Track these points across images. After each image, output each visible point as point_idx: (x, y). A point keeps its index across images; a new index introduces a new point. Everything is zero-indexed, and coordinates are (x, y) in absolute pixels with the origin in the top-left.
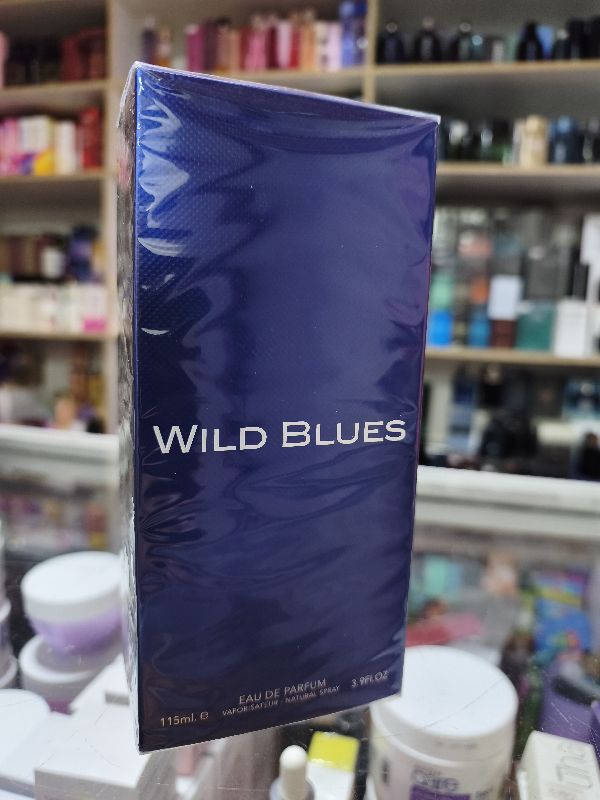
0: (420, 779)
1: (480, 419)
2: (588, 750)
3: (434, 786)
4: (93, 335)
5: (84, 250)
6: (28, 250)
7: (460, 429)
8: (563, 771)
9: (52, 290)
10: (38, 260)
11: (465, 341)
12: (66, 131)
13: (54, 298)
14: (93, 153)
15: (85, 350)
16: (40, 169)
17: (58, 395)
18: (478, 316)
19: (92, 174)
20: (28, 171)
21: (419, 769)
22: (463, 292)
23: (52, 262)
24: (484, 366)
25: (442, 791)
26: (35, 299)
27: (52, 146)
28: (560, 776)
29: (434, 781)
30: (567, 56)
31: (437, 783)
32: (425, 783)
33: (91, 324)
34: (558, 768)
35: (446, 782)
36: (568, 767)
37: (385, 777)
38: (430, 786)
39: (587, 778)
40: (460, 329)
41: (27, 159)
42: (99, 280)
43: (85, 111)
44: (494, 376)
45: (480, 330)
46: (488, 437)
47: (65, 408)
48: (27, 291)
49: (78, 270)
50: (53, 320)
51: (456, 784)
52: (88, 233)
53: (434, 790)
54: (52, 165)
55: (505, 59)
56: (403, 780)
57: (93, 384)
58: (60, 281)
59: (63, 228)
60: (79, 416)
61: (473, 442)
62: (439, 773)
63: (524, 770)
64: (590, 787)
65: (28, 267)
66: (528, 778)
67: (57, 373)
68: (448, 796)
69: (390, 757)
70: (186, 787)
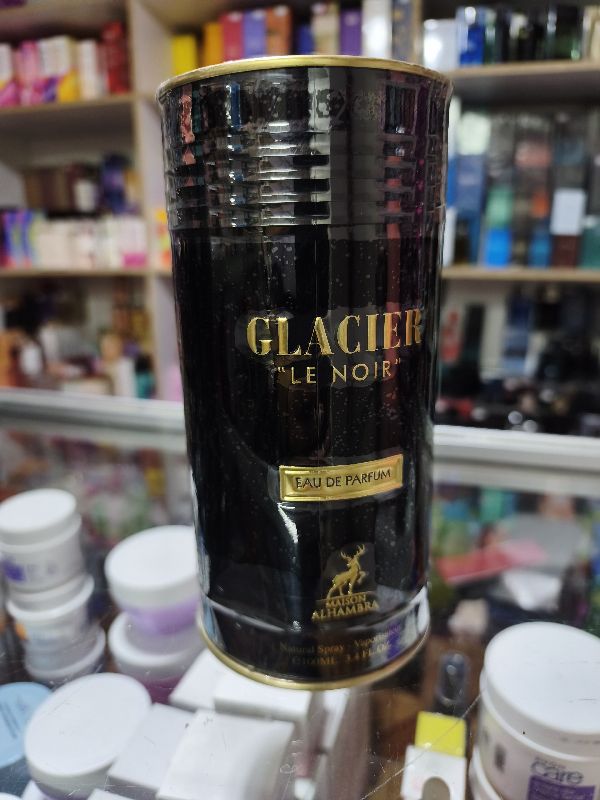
0: (540, 770)
1: (538, 342)
3: (557, 778)
4: (134, 270)
5: (117, 179)
6: (60, 183)
7: (515, 352)
9: (88, 224)
10: (71, 195)
11: (525, 260)
12: (88, 49)
13: (91, 233)
14: (120, 74)
15: (125, 285)
16: (65, 94)
17: (103, 332)
18: (539, 232)
19: (121, 98)
20: (53, 98)
21: (539, 760)
22: (523, 207)
23: (85, 194)
24: (542, 286)
25: (565, 783)
26: (73, 235)
27: (75, 69)
29: (557, 774)
31: (561, 776)
32: (546, 775)
33: (131, 260)
35: (570, 775)
37: (500, 760)
38: (552, 777)
40: (520, 248)
41: (51, 83)
42: (136, 211)
43: (107, 27)
44: (552, 295)
45: (541, 248)
46: (546, 360)
47: (110, 345)
48: (62, 228)
49: (112, 202)
50: (92, 256)
51: (581, 777)
52: (120, 161)
53: (555, 782)
54: (77, 90)
56: (519, 770)
57: (137, 319)
58: (95, 215)
59: (94, 158)
60: (125, 352)
61: (530, 365)
62: (564, 767)
65: (62, 202)
67: (100, 310)
68: (572, 788)
69: (506, 745)
70: (304, 789)
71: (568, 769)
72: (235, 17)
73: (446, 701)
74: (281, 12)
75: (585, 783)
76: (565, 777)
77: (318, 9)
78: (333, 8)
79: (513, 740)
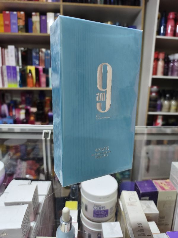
0: (96, 208)
2: (135, 193)
8: (130, 199)
21: (95, 205)
25: (102, 209)
28: (130, 200)
30: (118, 4)
32: (97, 209)
34: (129, 199)
36: (131, 198)
37: (86, 208)
39: (136, 199)
51: (105, 207)
53: (99, 210)
55: (101, 3)
56: (91, 209)
62: (100, 206)
63: (121, 200)
64: (137, 201)
66: (122, 202)
68: (104, 211)
69: (87, 204)
70: (33, 224)
71: (102, 206)
72: (7, 12)
73: (73, 198)
74: (22, 13)
75: (106, 209)
76: (101, 208)
77: (33, 13)
78: (38, 14)
79: (89, 202)
